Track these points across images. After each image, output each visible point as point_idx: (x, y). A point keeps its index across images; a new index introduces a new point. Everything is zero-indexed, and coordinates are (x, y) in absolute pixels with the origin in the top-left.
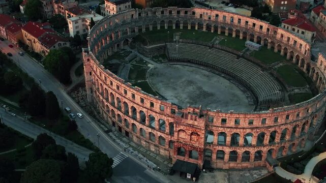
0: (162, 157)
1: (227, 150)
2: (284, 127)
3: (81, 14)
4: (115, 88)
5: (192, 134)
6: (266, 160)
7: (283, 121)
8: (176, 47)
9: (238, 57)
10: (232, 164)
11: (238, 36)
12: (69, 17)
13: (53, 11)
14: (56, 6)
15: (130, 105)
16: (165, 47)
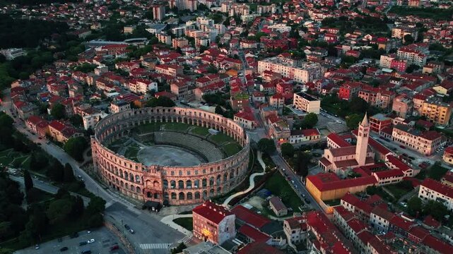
0: (140, 201)
1: (177, 192)
2: (210, 176)
3: (94, 114)
4: (109, 158)
5: (155, 182)
6: (203, 198)
7: (209, 172)
8: (160, 135)
9: (202, 139)
10: (182, 202)
11: (205, 126)
12: (84, 116)
13: (73, 112)
14: (75, 108)
15: (119, 168)
16: (153, 135)
